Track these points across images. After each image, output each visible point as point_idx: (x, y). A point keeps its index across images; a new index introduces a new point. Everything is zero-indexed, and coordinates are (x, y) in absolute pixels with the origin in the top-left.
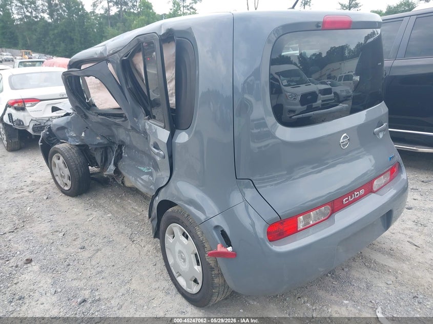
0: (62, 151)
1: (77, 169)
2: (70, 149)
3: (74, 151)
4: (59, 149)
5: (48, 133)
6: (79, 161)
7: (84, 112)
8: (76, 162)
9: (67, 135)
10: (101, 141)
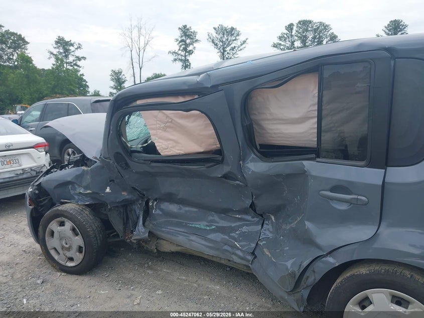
0: (71, 214)
1: (95, 236)
2: (82, 210)
3: (87, 213)
4: (66, 211)
5: (37, 192)
6: (96, 225)
7: (126, 160)
8: (93, 227)
9: (72, 192)
10: (127, 197)
